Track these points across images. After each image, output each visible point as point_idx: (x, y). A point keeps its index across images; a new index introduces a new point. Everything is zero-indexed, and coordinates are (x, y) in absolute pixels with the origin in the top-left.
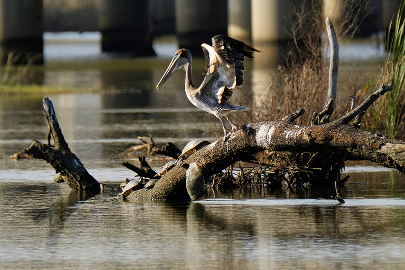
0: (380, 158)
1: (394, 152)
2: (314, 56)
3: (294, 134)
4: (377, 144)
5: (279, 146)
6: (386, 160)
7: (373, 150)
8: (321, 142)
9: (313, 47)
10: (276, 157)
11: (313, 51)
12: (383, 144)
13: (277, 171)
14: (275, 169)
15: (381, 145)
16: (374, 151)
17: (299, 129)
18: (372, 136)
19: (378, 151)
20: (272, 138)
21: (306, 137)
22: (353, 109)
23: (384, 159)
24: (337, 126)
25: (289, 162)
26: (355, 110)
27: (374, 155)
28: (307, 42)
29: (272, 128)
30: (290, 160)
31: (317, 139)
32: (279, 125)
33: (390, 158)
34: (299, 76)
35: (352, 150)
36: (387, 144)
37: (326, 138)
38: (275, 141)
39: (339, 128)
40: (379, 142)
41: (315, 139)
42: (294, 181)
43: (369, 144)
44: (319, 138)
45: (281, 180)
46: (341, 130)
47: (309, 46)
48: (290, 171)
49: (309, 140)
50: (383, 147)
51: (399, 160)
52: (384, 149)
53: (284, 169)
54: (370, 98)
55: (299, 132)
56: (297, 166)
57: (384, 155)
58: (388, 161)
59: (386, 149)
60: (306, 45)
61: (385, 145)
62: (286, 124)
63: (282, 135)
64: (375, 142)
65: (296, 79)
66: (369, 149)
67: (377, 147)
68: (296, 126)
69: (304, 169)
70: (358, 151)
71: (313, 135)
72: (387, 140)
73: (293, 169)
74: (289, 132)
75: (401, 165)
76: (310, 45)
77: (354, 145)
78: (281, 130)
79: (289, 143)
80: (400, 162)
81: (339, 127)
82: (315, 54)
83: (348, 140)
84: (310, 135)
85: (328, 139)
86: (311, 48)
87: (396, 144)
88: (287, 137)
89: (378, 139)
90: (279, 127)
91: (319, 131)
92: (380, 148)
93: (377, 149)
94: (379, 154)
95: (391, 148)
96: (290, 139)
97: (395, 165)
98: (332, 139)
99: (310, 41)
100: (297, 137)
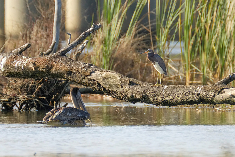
0: (90, 83)
1: (101, 78)
2: (43, 18)
3: (22, 63)
4: (88, 72)
5: (10, 73)
6: (95, 85)
7: (84, 76)
8: (44, 70)
9: (42, 11)
10: (9, 87)
11: (42, 14)
12: (93, 72)
13: (10, 99)
14: (8, 97)
15: (91, 73)
16: (86, 77)
17: (26, 60)
18: (85, 65)
19: (89, 77)
20: (5, 67)
21: (31, 66)
22: (69, 43)
23: (93, 84)
24: (56, 57)
25: (20, 92)
26: (71, 44)
27: (86, 81)
28: (38, 6)
29: (4, 58)
30: (20, 90)
31: (40, 67)
32: (10, 56)
33: (98, 83)
34: (30, 33)
35: (68, 76)
36: (96, 71)
37: (47, 66)
38: (6, 69)
39: (58, 59)
40: (90, 70)
41: (38, 67)
42: (23, 107)
43: (82, 72)
44: (42, 67)
45: (13, 106)
46: (59, 60)
47: (39, 10)
48: (20, 99)
49: (34, 68)
50: (93, 74)
51: (106, 84)
52: (94, 76)
53: (16, 97)
54: (83, 35)
55: (26, 62)
56: (26, 95)
57: (94, 80)
58: (97, 85)
59: (95, 75)
60: (37, 9)
61: (94, 72)
62: (16, 55)
63: (12, 64)
64: (87, 70)
65: (28, 35)
66: (82, 76)
67: (88, 74)
68: (24, 57)
69: (31, 97)
70: (73, 77)
71: (37, 64)
72: (96, 68)
73: (23, 97)
74: (18, 62)
75: (107, 89)
76: (40, 8)
77: (70, 73)
78: (12, 60)
79: (18, 70)
80: (106, 86)
81: (58, 57)
82: (44, 16)
83: (65, 68)
84: (34, 64)
85: (49, 67)
86: (41, 12)
87: (103, 72)
88: (16, 65)
89: (89, 68)
90: (10, 58)
91: (41, 61)
92: (90, 75)
93: (88, 76)
94: (90, 80)
95: (99, 75)
96: (19, 68)
97: (102, 89)
98: (52, 67)
99: (40, 5)
100: (24, 66)
